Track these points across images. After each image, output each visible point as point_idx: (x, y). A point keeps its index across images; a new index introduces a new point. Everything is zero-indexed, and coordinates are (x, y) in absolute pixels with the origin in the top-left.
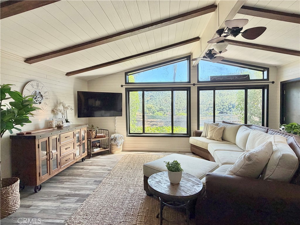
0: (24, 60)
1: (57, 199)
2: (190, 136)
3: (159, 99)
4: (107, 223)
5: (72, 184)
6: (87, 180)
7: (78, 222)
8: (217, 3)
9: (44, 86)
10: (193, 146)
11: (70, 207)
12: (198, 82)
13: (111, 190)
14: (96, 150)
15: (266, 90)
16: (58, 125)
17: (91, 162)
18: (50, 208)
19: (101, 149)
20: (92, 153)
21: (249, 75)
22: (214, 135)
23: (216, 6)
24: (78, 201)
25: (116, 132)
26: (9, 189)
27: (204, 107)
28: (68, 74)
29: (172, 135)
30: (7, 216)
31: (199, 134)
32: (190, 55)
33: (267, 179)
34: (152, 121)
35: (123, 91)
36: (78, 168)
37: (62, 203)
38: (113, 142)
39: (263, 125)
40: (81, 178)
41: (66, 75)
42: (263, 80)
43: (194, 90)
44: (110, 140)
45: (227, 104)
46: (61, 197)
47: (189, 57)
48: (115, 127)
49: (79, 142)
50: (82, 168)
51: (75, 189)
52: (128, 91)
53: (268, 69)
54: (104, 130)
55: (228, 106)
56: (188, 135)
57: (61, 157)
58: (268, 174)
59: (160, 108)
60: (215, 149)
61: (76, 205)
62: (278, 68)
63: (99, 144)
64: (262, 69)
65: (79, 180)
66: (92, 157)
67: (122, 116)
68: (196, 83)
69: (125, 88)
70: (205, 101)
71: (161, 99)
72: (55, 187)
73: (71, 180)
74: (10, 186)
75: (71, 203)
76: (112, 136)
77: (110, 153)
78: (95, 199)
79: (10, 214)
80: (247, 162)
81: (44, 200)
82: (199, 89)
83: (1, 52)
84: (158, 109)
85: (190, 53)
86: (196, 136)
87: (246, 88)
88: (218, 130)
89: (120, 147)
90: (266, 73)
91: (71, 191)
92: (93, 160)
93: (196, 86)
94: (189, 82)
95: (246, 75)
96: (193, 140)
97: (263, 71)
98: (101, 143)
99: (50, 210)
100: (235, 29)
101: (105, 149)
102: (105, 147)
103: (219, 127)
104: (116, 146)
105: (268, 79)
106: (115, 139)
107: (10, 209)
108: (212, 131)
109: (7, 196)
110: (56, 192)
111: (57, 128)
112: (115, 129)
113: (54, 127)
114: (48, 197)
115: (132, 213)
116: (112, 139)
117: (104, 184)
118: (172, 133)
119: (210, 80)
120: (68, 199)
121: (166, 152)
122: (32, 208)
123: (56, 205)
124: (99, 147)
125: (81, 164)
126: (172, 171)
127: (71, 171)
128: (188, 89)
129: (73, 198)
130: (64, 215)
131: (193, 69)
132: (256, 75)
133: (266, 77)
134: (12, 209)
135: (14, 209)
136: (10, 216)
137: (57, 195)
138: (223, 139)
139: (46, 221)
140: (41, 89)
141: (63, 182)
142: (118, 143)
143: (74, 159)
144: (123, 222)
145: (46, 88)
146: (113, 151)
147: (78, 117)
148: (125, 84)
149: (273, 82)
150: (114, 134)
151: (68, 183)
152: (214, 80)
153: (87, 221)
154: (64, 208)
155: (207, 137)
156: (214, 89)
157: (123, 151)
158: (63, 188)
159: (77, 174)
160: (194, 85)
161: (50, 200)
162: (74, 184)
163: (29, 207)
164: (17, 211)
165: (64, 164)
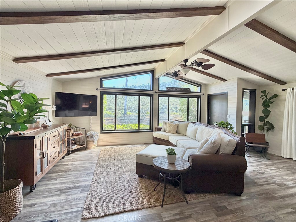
0: (12, 58)
1: (61, 194)
2: (152, 131)
3: (107, 99)
4: (120, 202)
5: (67, 179)
6: (80, 174)
7: (95, 206)
8: (185, 42)
9: (29, 86)
10: (155, 138)
11: (79, 197)
12: (159, 90)
13: (108, 178)
14: (75, 147)
15: (199, 99)
16: (43, 125)
17: (72, 158)
18: (59, 202)
19: (78, 146)
20: (71, 150)
21: (190, 88)
22: (171, 130)
23: (184, 44)
24: (82, 191)
25: (91, 130)
26: (16, 190)
27: (145, 108)
28: (48, 75)
29: (139, 131)
30: (14, 218)
31: (159, 130)
32: (154, 70)
33: (222, 154)
34: (109, 119)
35: (98, 94)
36: (62, 165)
37: (68, 196)
38: (89, 139)
39: (197, 121)
40: (72, 173)
41: (46, 76)
42: (198, 92)
43: (156, 96)
44: (86, 137)
45: (161, 105)
46: (64, 191)
47: (152, 72)
48: (90, 125)
49: (62, 140)
50: (67, 165)
51: (73, 183)
52: (102, 94)
53: (201, 86)
54: (79, 128)
55: (162, 107)
56: (151, 130)
57: (51, 155)
58: (222, 151)
59: (109, 107)
60: (177, 140)
61: (83, 195)
62: (206, 85)
63: (75, 141)
64: (197, 85)
65: (71, 174)
66: (71, 154)
67: (97, 115)
68: (157, 91)
69: (101, 91)
70: (145, 103)
71: (110, 100)
72: (49, 184)
73: (62, 176)
74: (17, 187)
75: (76, 194)
76: (88, 134)
77: (86, 148)
78: (98, 187)
79: (16, 215)
80: (213, 145)
81: (46, 196)
82: (160, 96)
83: (1, 53)
84: (108, 109)
85: (154, 68)
86: (157, 131)
87: (188, 97)
88: (174, 126)
89: (96, 143)
90: (199, 87)
91: (70, 184)
92: (72, 156)
93: (157, 94)
94: (153, 90)
95: (188, 88)
96: (156, 134)
97: (198, 87)
98: (76, 141)
99: (59, 203)
100: (200, 63)
101: (82, 145)
102: (81, 143)
103: (175, 124)
104: (92, 142)
105: (201, 92)
106: (92, 136)
107: (16, 210)
108: (170, 127)
109: (15, 198)
110: (54, 188)
111: (43, 128)
112: (90, 127)
113: (41, 126)
114: (50, 193)
115: (135, 191)
116: (88, 137)
117: (98, 175)
118: (139, 129)
119: (166, 90)
120: (71, 191)
121: (134, 144)
122: (37, 205)
123: (63, 199)
124: (75, 144)
125: (63, 161)
126: (171, 155)
127: (56, 169)
128: (151, 96)
129: (76, 190)
130: (77, 204)
131: (155, 81)
132: (194, 89)
133: (199, 91)
134: (19, 210)
135: (20, 209)
136: (17, 217)
137: (57, 190)
138: (177, 132)
139: (63, 212)
140: (26, 89)
141: (54, 178)
142: (94, 139)
143: (59, 157)
144: (132, 199)
145: (31, 88)
146: (89, 147)
147: (56, 117)
148: (101, 88)
149: (203, 94)
150: (90, 132)
151: (61, 179)
152: (169, 90)
153: (102, 204)
154: (74, 199)
155: (166, 132)
156: (169, 96)
157: (98, 146)
158: (59, 183)
159: (64, 170)
160: (156, 92)
161: (52, 195)
162: (68, 179)
163: (34, 206)
164: (22, 211)
165: (53, 161)
